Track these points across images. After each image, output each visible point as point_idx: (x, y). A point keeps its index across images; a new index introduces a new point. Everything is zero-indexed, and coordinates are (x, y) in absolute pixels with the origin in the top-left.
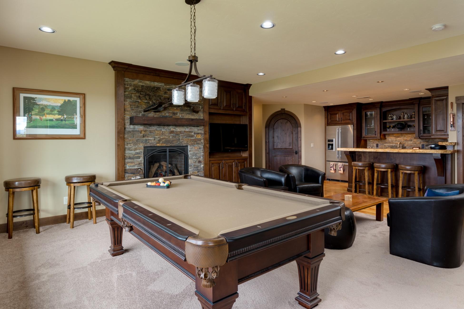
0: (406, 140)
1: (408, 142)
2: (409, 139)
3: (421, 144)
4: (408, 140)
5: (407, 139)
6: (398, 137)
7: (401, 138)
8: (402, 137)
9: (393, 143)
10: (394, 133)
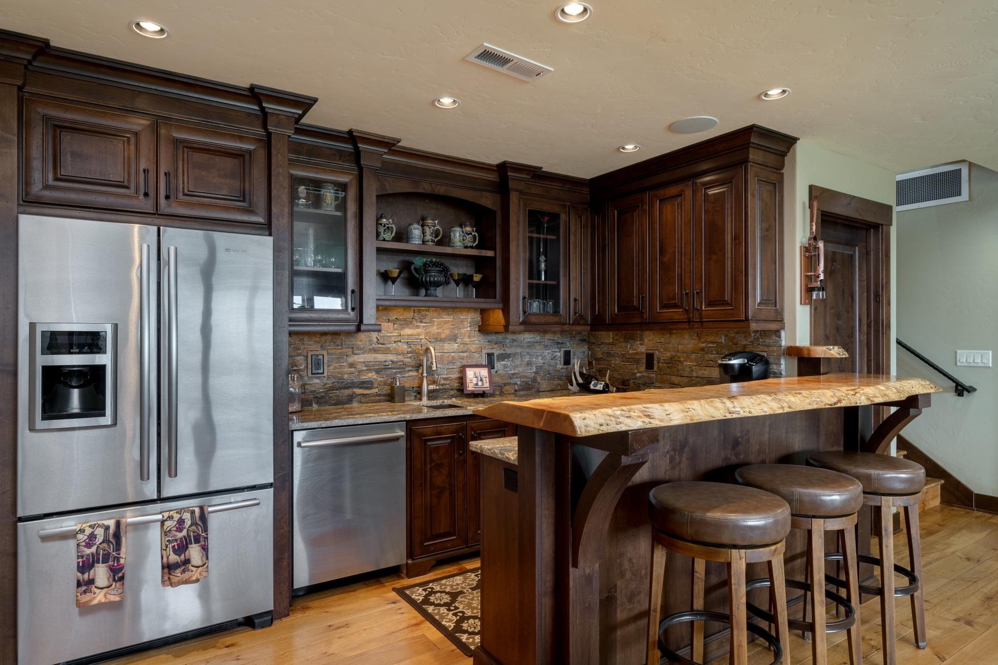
0: (437, 339)
1: (443, 346)
2: (447, 332)
3: (484, 352)
4: (443, 336)
5: (439, 333)
6: (407, 323)
7: (418, 327)
8: (421, 322)
9: (387, 351)
10: (390, 306)
